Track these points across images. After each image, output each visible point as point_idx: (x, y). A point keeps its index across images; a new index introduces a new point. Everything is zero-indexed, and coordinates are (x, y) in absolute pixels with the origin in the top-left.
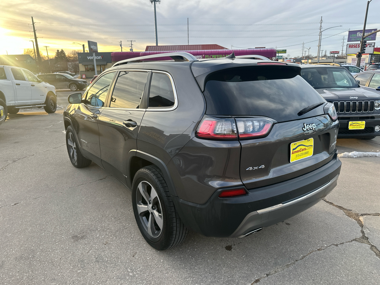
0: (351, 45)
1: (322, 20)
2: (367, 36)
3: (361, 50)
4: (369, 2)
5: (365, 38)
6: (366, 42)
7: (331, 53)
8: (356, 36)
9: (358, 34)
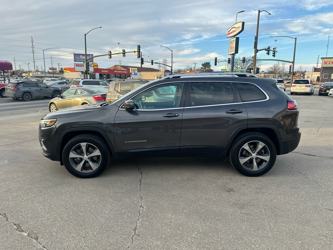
0: (77, 64)
1: (32, 40)
2: (89, 59)
3: (86, 69)
4: (85, 35)
5: (87, 60)
6: (89, 64)
7: (50, 69)
8: (80, 58)
9: (80, 56)
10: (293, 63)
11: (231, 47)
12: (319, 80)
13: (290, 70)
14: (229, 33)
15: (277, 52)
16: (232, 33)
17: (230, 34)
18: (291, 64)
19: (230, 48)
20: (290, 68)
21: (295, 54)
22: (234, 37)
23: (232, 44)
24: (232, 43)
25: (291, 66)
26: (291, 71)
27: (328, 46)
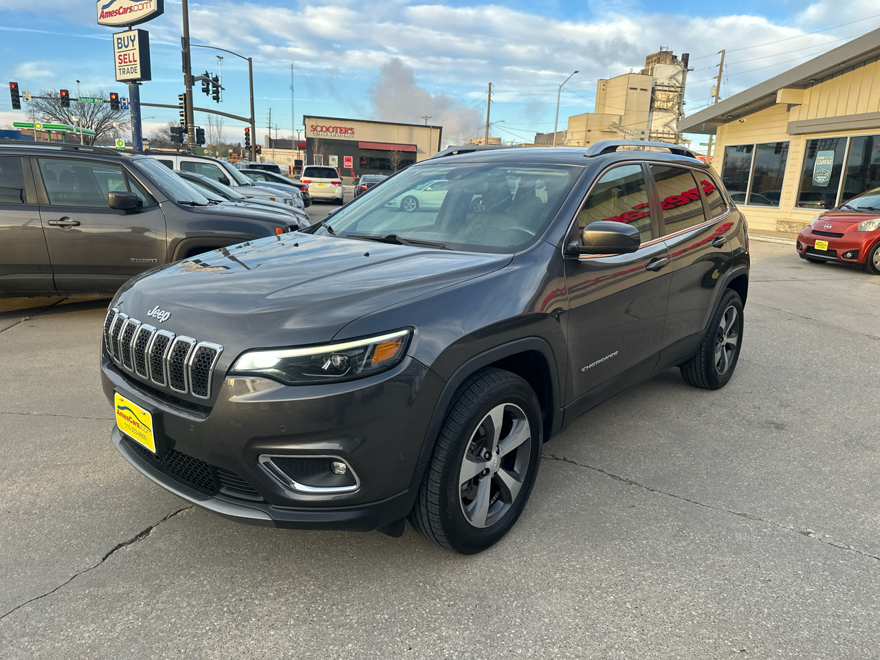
10: (251, 123)
11: (122, 58)
12: (301, 169)
13: (247, 139)
14: (105, 11)
15: (222, 89)
16: (117, 12)
17: (110, 14)
18: (249, 125)
19: (118, 61)
20: (247, 134)
21: (252, 99)
22: (127, 28)
23: (124, 49)
24: (126, 47)
25: (247, 130)
26: (251, 144)
27: (292, 88)
